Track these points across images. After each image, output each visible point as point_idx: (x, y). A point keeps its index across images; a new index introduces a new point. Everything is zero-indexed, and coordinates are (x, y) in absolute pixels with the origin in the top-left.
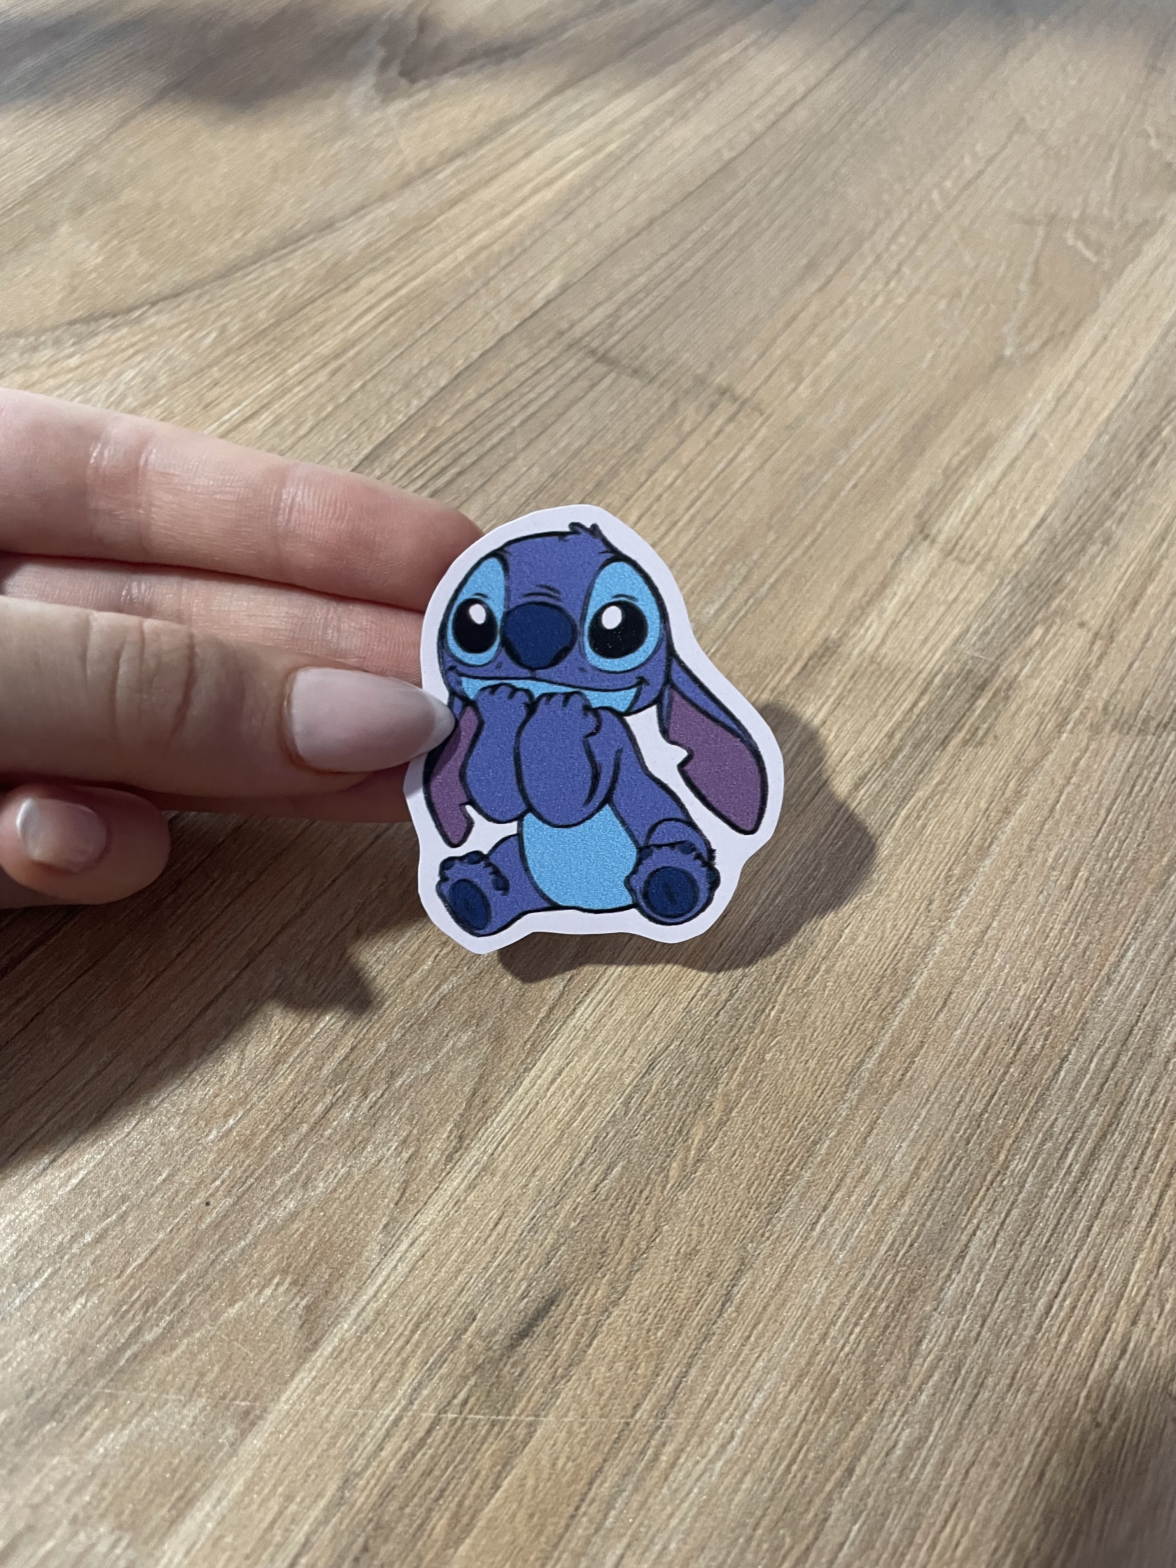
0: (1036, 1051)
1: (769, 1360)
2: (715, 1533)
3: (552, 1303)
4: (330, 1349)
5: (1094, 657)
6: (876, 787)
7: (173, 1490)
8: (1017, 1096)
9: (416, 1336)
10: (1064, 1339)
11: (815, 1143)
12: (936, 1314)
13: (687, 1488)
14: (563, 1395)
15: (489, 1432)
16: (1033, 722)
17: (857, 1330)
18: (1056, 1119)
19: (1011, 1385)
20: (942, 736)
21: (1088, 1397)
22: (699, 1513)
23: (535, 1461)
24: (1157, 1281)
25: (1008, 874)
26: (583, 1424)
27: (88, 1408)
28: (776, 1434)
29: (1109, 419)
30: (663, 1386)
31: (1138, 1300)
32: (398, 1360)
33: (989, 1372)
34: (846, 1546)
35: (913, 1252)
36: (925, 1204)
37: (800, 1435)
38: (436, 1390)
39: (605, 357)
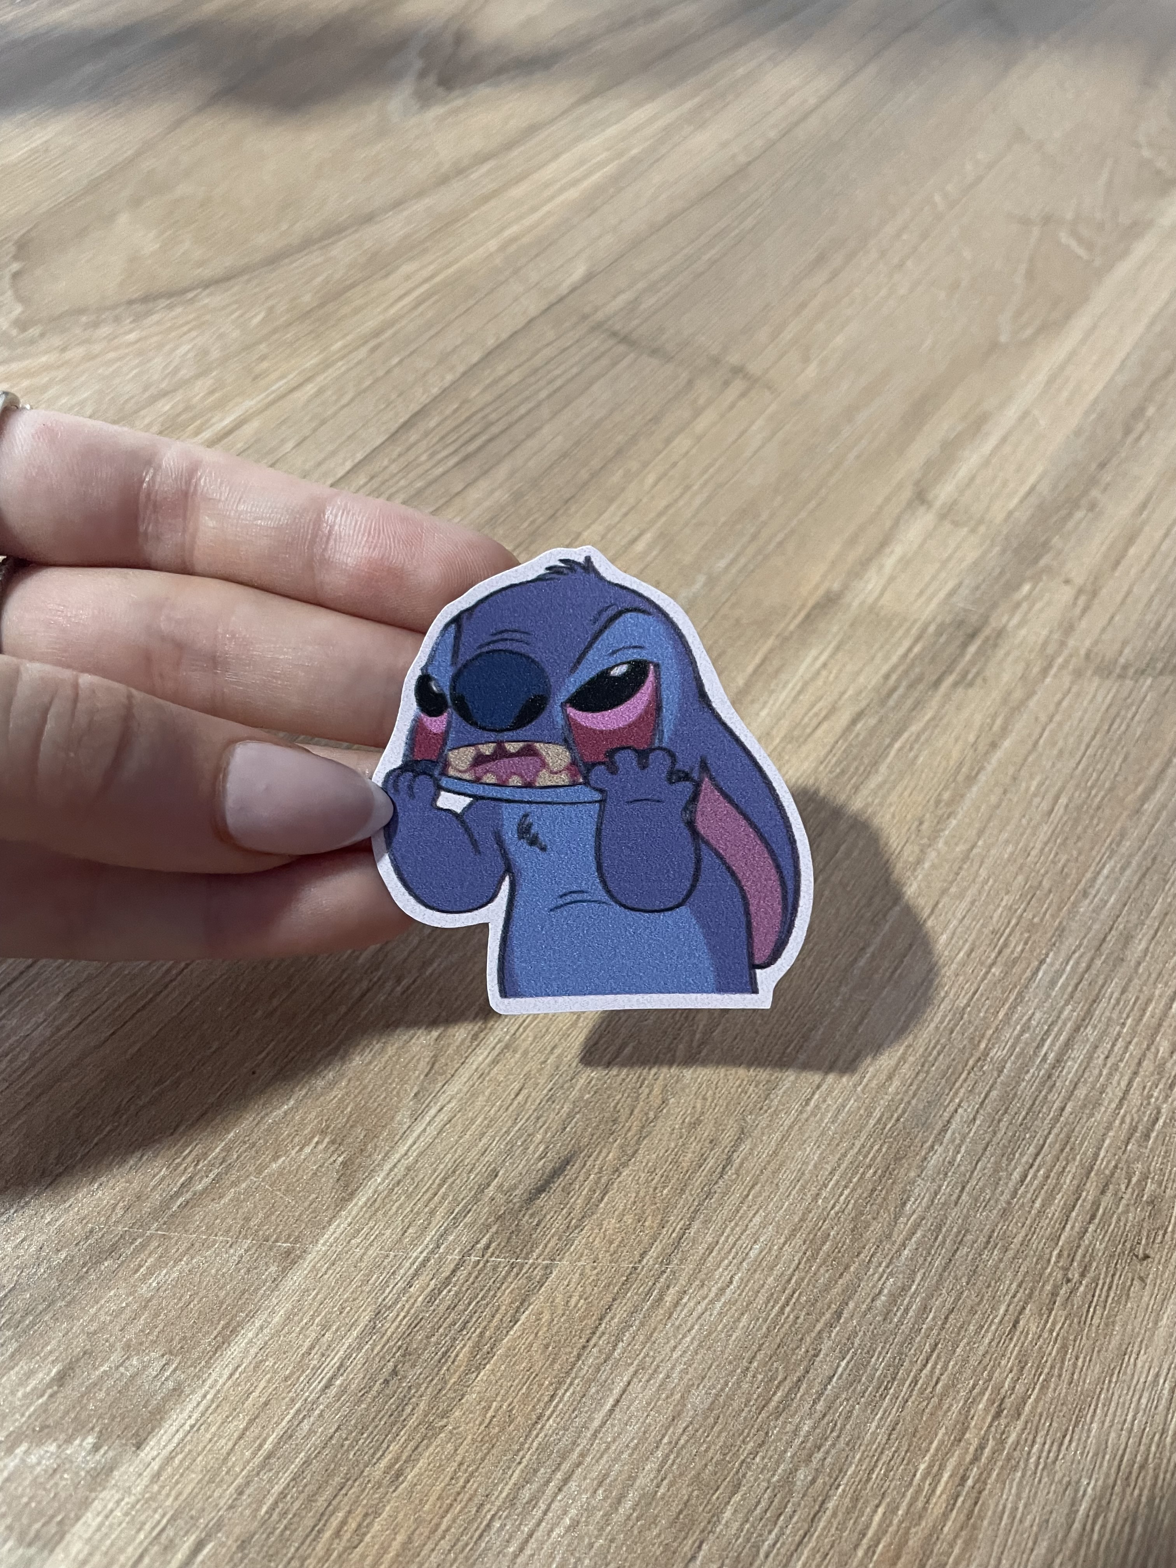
0: (1016, 955)
1: (765, 1217)
2: (715, 1364)
3: (568, 1164)
4: (364, 1199)
5: (1078, 611)
6: (872, 721)
7: (219, 1320)
8: (998, 993)
9: (443, 1190)
10: (1037, 1204)
11: (811, 1030)
12: (919, 1181)
13: (689, 1324)
14: (576, 1243)
15: (508, 1273)
16: (1020, 669)
17: (846, 1192)
18: (1033, 1014)
19: (988, 1242)
20: (934, 677)
21: (1060, 1255)
22: (700, 1346)
23: (551, 1300)
24: (1125, 1157)
25: (993, 799)
26: (595, 1268)
27: (143, 1246)
28: (770, 1280)
29: (1096, 401)
30: (667, 1236)
31: (1107, 1172)
32: (426, 1210)
33: (967, 1231)
34: (835, 1379)
35: (900, 1125)
36: (911, 1085)
37: (793, 1281)
38: (461, 1236)
39: (626, 339)
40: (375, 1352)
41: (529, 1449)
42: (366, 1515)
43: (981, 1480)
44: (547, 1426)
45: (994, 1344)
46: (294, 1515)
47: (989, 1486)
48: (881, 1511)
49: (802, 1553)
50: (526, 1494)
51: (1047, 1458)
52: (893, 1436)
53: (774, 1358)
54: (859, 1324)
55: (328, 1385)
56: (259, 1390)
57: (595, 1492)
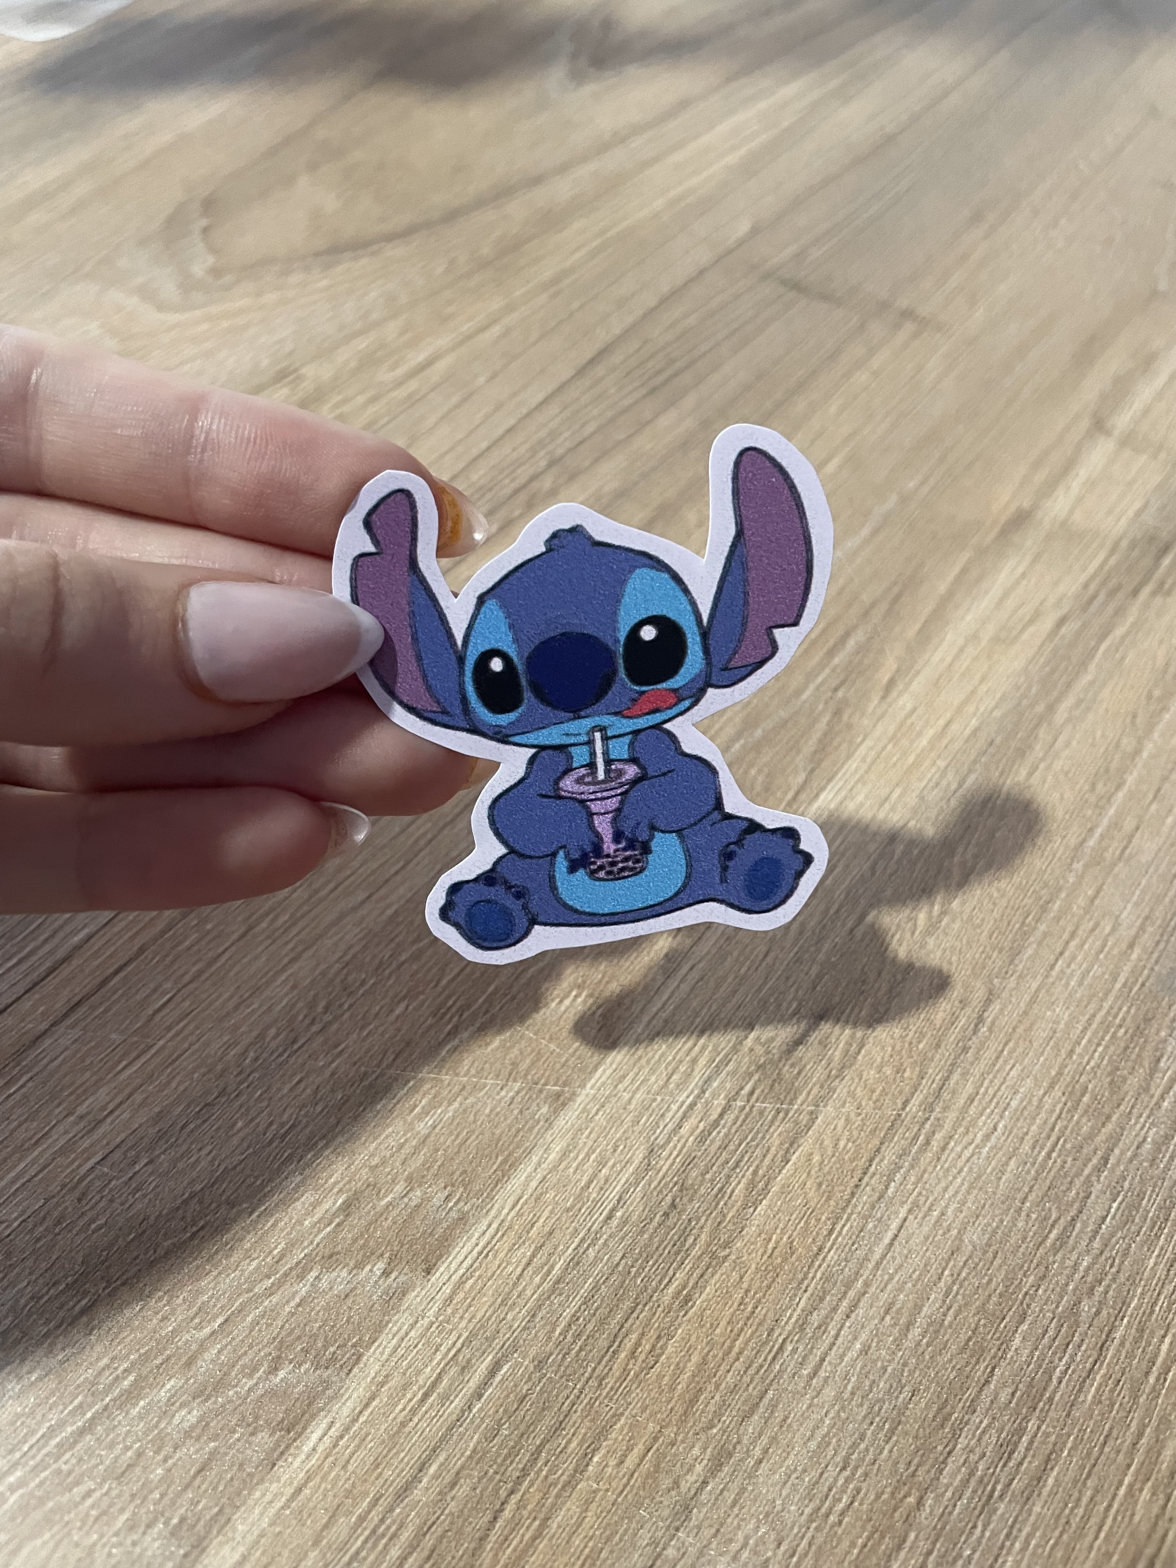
1: (1022, 1071)
2: (988, 1203)
6: (1077, 625)
7: (498, 1156)
11: (1047, 902)
13: (958, 1166)
14: (838, 1091)
15: (775, 1118)
17: (1100, 1049)
20: (1132, 586)
22: (971, 1186)
23: (819, 1141)
26: (860, 1114)
27: (416, 1088)
28: (1034, 1128)
30: (928, 1086)
32: (688, 1058)
34: (1109, 1218)
35: (1146, 990)
36: (1152, 953)
37: (1057, 1129)
38: (724, 1085)
39: (797, 286)
40: (652, 1186)
41: (813, 1278)
42: (659, 1338)
44: (829, 1257)
46: (588, 1337)
48: (1167, 1340)
49: (1094, 1379)
50: (815, 1319)
53: (1046, 1199)
54: (1127, 1169)
55: (610, 1217)
56: (542, 1220)
57: (883, 1319)
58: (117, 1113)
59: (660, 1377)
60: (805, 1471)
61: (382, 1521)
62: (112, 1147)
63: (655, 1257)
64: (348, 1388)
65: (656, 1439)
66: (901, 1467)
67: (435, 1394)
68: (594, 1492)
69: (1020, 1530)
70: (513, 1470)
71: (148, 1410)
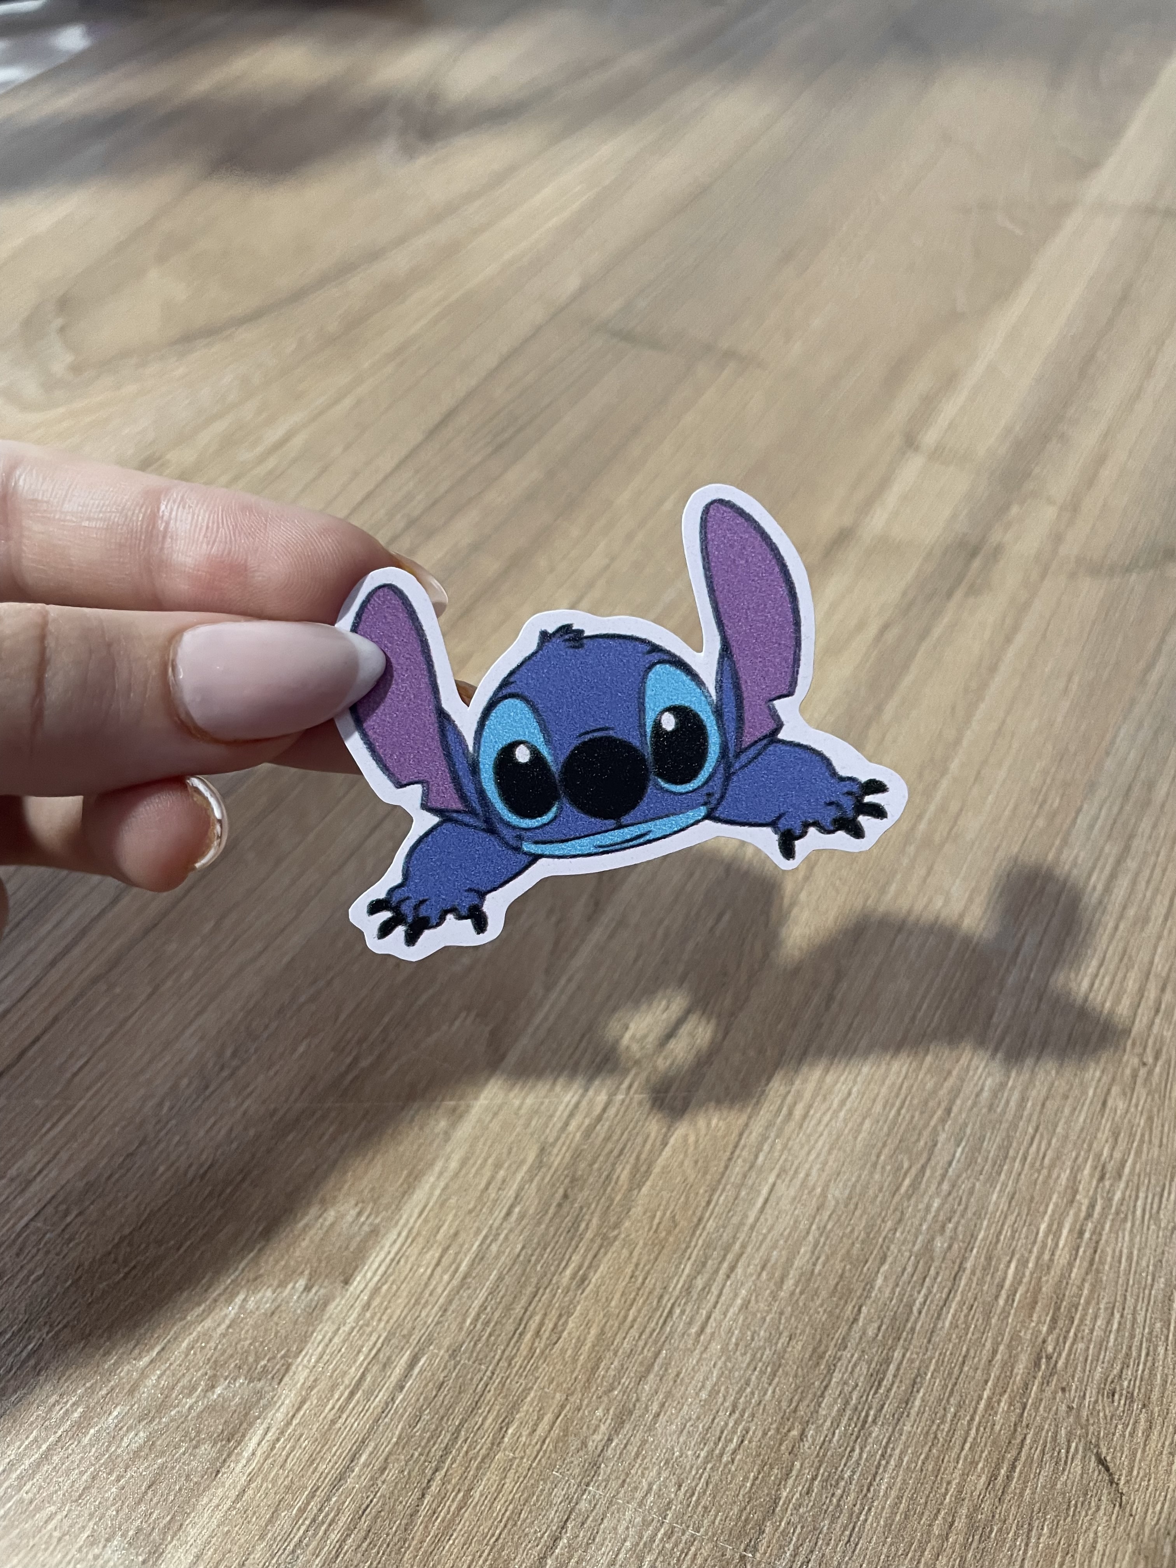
0: (1055, 807)
2: (847, 1161)
5: (1063, 525)
6: (898, 630)
12: (1000, 997)
13: (818, 1133)
16: (1020, 576)
17: (939, 1011)
20: (946, 590)
22: (831, 1148)
25: (1014, 685)
27: (324, 1117)
29: (1051, 352)
31: (1163, 975)
34: (954, 1163)
39: (627, 337)
40: (546, 1181)
41: (695, 1246)
42: (560, 1316)
43: (1097, 1232)
44: (708, 1226)
45: (1088, 1121)
46: (496, 1323)
47: (1104, 1237)
48: (1013, 1266)
49: (950, 1307)
50: (700, 1282)
51: (1152, 1208)
52: (1013, 1204)
54: (968, 1116)
55: (509, 1214)
56: (447, 1224)
57: (760, 1275)
58: (45, 1172)
59: (563, 1351)
60: (698, 1418)
61: (320, 1510)
62: (43, 1203)
63: (552, 1244)
64: (279, 1397)
65: (563, 1407)
66: (784, 1404)
67: (360, 1392)
68: (511, 1460)
69: (893, 1449)
70: (436, 1451)
71: (97, 1438)
